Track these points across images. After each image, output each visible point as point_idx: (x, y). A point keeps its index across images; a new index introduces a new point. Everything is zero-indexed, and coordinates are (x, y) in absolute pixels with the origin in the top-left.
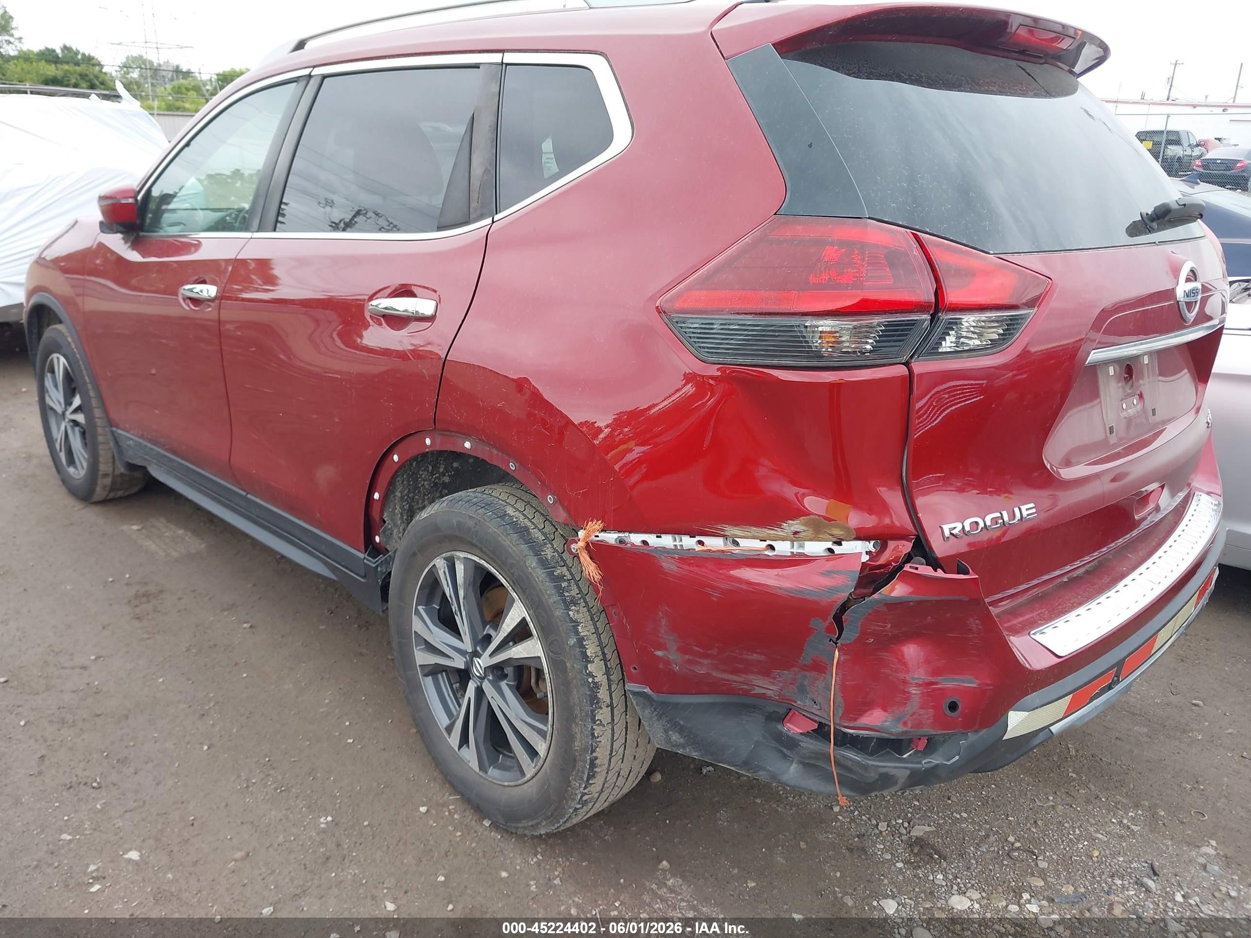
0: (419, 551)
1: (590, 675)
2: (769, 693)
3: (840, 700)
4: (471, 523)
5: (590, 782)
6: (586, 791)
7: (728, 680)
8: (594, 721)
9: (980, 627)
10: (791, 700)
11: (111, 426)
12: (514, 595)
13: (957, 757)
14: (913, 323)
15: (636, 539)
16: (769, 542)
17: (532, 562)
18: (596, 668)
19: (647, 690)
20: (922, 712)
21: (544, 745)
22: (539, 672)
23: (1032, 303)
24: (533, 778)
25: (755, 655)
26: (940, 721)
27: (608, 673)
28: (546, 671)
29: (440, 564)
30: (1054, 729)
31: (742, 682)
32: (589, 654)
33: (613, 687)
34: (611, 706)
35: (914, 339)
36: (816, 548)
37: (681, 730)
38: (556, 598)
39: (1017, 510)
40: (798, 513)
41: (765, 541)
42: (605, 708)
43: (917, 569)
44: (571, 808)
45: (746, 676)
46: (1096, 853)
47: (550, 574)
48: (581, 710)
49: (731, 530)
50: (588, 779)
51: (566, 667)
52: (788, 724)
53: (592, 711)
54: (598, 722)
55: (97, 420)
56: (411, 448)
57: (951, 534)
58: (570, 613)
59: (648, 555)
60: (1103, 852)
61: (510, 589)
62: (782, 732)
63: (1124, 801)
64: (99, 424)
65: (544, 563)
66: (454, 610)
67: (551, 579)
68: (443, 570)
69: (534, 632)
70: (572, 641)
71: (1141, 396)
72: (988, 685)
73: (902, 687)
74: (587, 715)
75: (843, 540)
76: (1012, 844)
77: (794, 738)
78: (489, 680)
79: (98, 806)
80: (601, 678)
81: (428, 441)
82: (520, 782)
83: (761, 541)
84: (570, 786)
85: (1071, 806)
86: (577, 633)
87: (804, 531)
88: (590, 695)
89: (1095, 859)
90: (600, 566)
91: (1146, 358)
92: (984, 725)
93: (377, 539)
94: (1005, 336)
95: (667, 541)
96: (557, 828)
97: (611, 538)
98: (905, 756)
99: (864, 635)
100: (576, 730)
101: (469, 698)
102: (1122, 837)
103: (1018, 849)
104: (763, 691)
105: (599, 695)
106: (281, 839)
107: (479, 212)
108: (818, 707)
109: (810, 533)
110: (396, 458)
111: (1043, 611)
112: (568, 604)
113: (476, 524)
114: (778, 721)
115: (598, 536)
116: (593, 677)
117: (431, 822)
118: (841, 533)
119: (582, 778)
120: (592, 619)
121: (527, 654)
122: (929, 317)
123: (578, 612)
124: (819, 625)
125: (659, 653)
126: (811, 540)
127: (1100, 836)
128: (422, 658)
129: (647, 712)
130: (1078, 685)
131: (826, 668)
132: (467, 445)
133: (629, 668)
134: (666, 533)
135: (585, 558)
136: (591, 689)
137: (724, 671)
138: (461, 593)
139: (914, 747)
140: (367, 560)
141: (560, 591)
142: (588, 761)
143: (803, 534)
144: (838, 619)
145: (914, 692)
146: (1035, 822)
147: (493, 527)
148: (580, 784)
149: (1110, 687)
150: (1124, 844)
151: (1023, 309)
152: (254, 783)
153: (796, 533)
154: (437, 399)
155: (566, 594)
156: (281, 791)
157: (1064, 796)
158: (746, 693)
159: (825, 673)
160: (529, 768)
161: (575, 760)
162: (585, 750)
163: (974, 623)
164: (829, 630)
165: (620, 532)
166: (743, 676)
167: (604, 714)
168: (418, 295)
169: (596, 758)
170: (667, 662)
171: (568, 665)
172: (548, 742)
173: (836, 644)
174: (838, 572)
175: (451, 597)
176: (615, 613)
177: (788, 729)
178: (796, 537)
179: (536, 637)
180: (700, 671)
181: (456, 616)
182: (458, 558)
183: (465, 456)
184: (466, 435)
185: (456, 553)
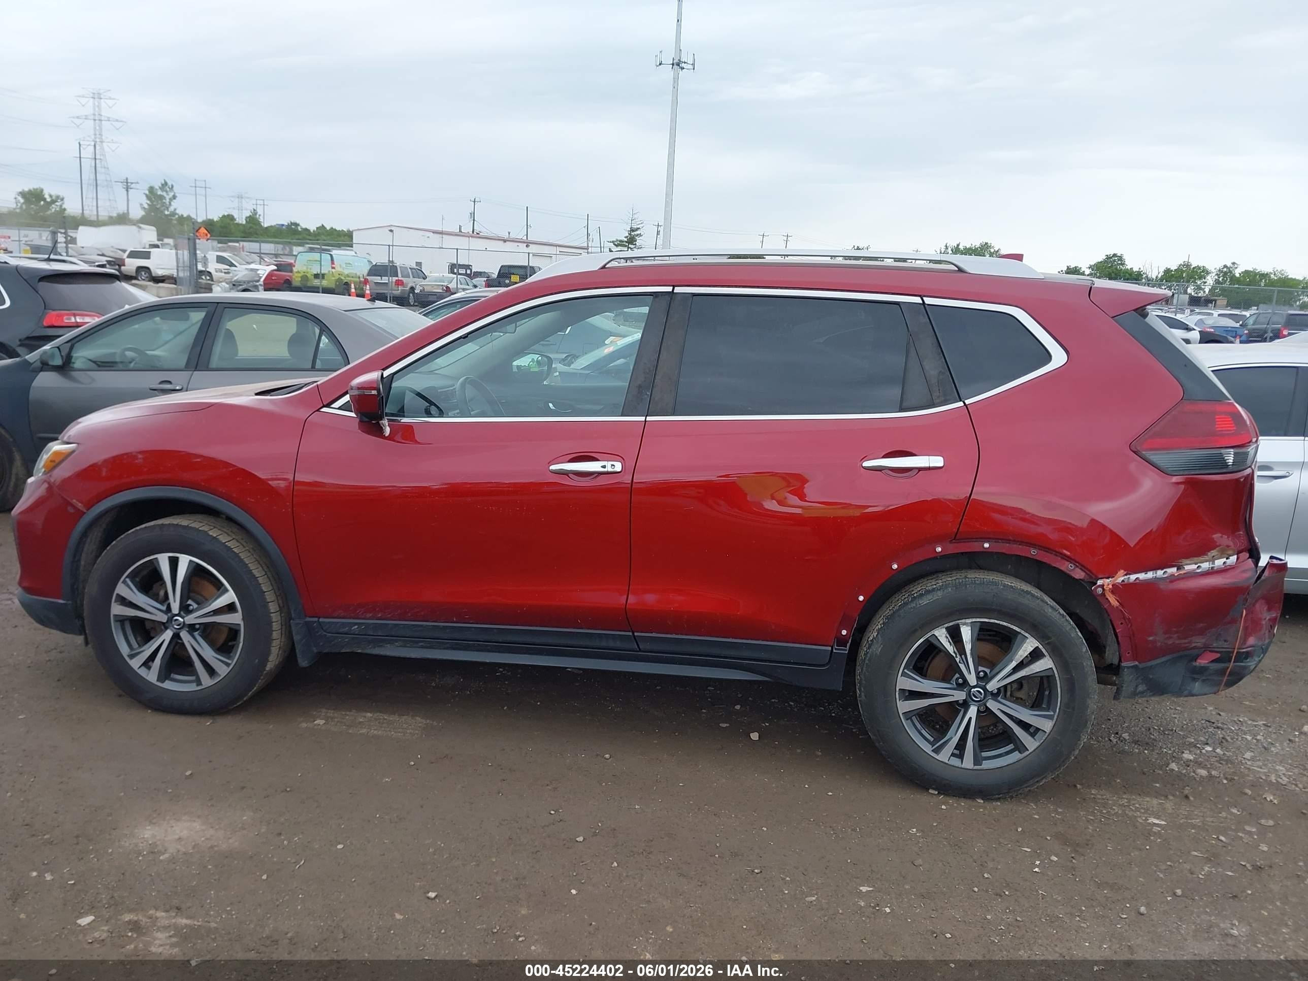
2: (1199, 645)
3: (1243, 635)
4: (989, 596)
7: (1182, 644)
10: (1209, 645)
12: (1026, 635)
15: (1133, 577)
19: (1137, 664)
20: (1266, 632)
21: (1050, 723)
22: (1050, 678)
24: (1035, 750)
25: (1202, 624)
28: (1056, 675)
29: (941, 633)
31: (1187, 643)
35: (1251, 456)
36: (1220, 563)
37: (1148, 682)
40: (1215, 546)
41: (1197, 564)
45: (1191, 638)
49: (1179, 562)
52: (1200, 661)
56: (920, 556)
58: (1078, 633)
59: (1146, 584)
61: (1021, 632)
62: (1196, 666)
64: (274, 619)
66: (958, 662)
68: (943, 636)
69: (1046, 654)
75: (1231, 556)
77: (1203, 667)
78: (990, 699)
81: (939, 549)
82: (1022, 757)
83: (1194, 564)
87: (1216, 555)
93: (846, 633)
101: (970, 718)
104: (1195, 644)
107: (942, 399)
109: (1218, 555)
110: (895, 566)
114: (1194, 661)
118: (1230, 552)
121: (1038, 670)
125: (1151, 638)
126: (1218, 559)
128: (906, 706)
129: (1130, 679)
131: (1237, 620)
132: (986, 545)
133: (1124, 654)
135: (1109, 595)
137: (1182, 639)
138: (968, 647)
140: (836, 649)
143: (1215, 557)
154: (962, 519)
158: (1186, 649)
159: (1237, 623)
160: (1031, 744)
164: (1244, 600)
166: (1189, 638)
170: (1154, 642)
172: (1054, 723)
173: (1245, 606)
175: (954, 652)
176: (1122, 624)
177: (1200, 663)
178: (1213, 560)
179: (1048, 657)
180: (1170, 642)
181: (960, 664)
182: (965, 624)
183: (986, 553)
184: (987, 540)
185: (963, 621)
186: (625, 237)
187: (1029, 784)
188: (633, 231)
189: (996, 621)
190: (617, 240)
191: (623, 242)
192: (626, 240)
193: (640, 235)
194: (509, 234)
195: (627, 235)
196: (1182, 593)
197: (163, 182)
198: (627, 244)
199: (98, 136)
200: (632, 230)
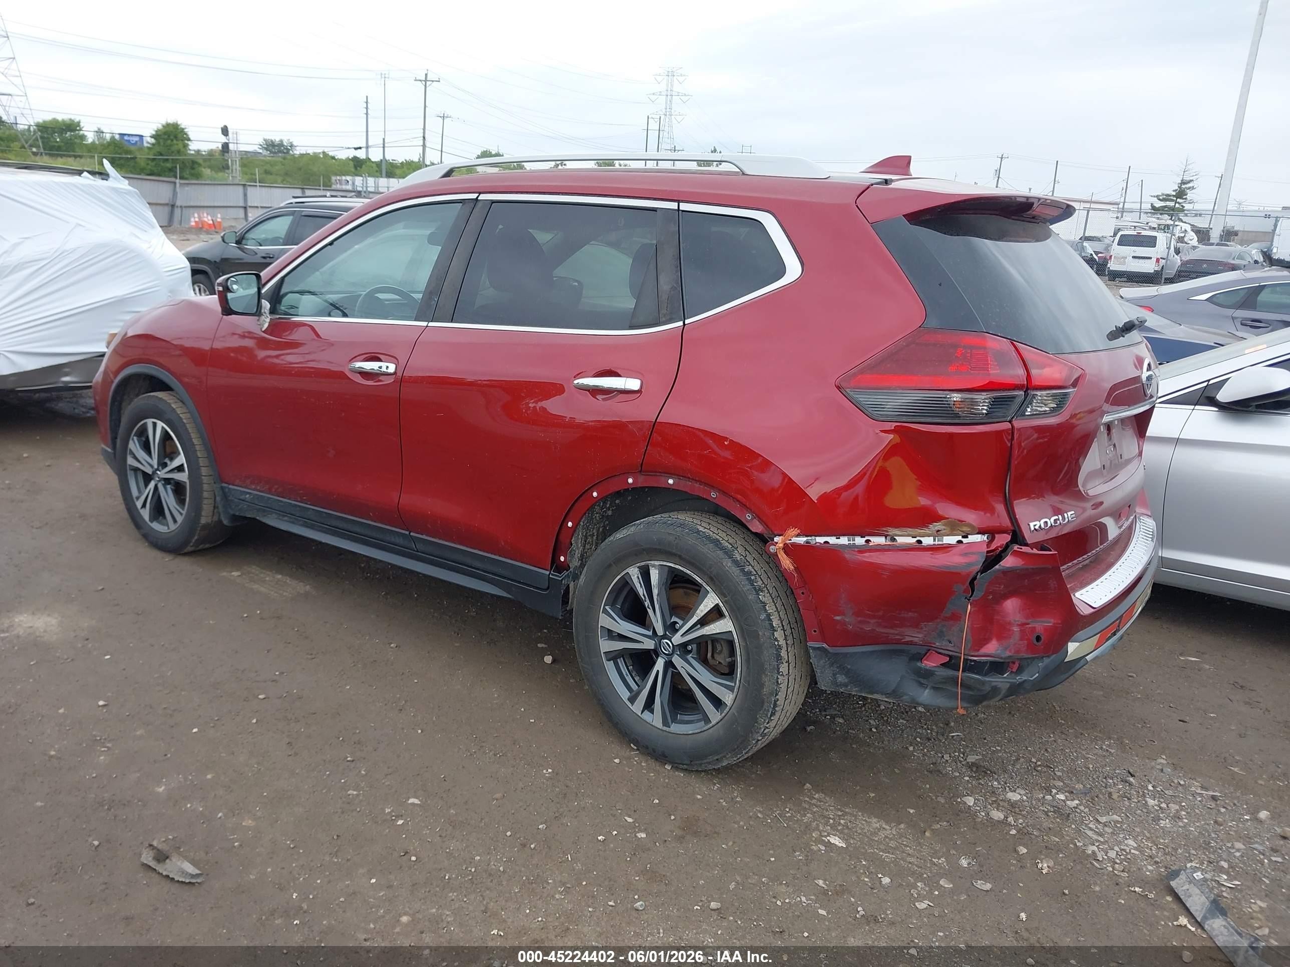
0: (614, 563)
1: (776, 640)
2: (916, 640)
3: (969, 637)
4: (671, 538)
5: (772, 718)
6: (767, 726)
7: (887, 633)
8: (778, 672)
9: (1056, 586)
10: (931, 643)
11: (222, 482)
12: (708, 588)
13: (1037, 675)
14: (1014, 397)
15: (821, 540)
16: (918, 538)
17: (728, 564)
18: (779, 634)
19: (825, 645)
20: (1021, 642)
21: (731, 696)
22: (731, 643)
23: (1075, 384)
24: (718, 723)
25: (910, 613)
26: (1031, 647)
27: (786, 639)
28: (736, 641)
29: (634, 573)
30: (1088, 658)
31: (897, 634)
32: (774, 625)
33: (789, 649)
34: (788, 662)
35: (1015, 406)
36: (951, 540)
37: (847, 673)
38: (749, 587)
39: (1065, 515)
40: (938, 518)
41: (915, 537)
42: (785, 664)
43: (1021, 549)
44: (754, 740)
45: (901, 629)
46: (1091, 766)
47: (743, 570)
48: (770, 665)
49: (892, 531)
50: (771, 716)
51: (759, 634)
52: (925, 662)
53: (778, 665)
54: (781, 673)
55: (203, 477)
56: (614, 486)
57: (1035, 529)
58: (760, 597)
59: (834, 550)
60: (1095, 766)
61: (704, 584)
62: (921, 668)
63: (1100, 735)
64: (205, 481)
65: (736, 563)
66: (647, 606)
67: (744, 574)
68: (636, 576)
69: (726, 614)
70: (763, 616)
71: (1114, 445)
72: (1059, 624)
73: (1008, 627)
74: (774, 668)
75: (969, 534)
76: (1036, 763)
77: (930, 670)
78: (677, 654)
79: (363, 772)
80: (782, 642)
81: (630, 481)
82: (705, 729)
83: (913, 537)
84: (757, 722)
85: (1067, 740)
86: (766, 610)
87: (944, 529)
88: (776, 654)
89: (1091, 769)
90: (795, 561)
91: (1116, 421)
92: (1055, 652)
93: (562, 559)
94: (1060, 406)
95: (844, 540)
96: (738, 759)
97: (802, 540)
98: (1005, 676)
99: (987, 593)
100: (765, 679)
101: (658, 671)
102: (1105, 756)
103: (1040, 765)
104: (911, 639)
105: (782, 655)
106: (521, 785)
107: (668, 317)
108: (952, 645)
109: (948, 531)
110: (595, 494)
111: (1076, 583)
112: (758, 591)
113: (676, 538)
114: (918, 660)
115: (791, 540)
116: (778, 641)
117: (627, 769)
118: (969, 529)
119: (767, 715)
120: (773, 602)
121: (719, 630)
122: (1023, 393)
123: (764, 596)
124: (959, 588)
125: (838, 618)
126: (948, 535)
127: (1091, 756)
128: (606, 646)
129: (822, 662)
130: (1103, 628)
131: (960, 617)
132: (671, 481)
133: (811, 631)
134: (844, 535)
135: (782, 556)
136: (777, 650)
137: (885, 627)
138: (655, 592)
139: (1010, 669)
140: (552, 575)
141: (751, 582)
142: (773, 702)
143: (944, 531)
144: (972, 583)
145: (1015, 630)
146: (1046, 750)
147: (691, 540)
148: (765, 720)
149: (1114, 634)
150: (1107, 760)
151: (1069, 388)
152: (475, 752)
153: (938, 531)
154: (646, 450)
155: (755, 584)
156: (500, 756)
157: (1060, 734)
158: (898, 642)
159: (960, 621)
160: (714, 715)
161: (763, 703)
162: (771, 694)
163: (1053, 584)
164: (965, 591)
165: (807, 536)
166: (898, 629)
167: (784, 668)
168: (622, 375)
169: (778, 700)
170: (843, 623)
171: (760, 633)
172: (735, 693)
173: (969, 600)
174: (973, 553)
175: (644, 595)
176: (803, 593)
177: (926, 665)
178: (938, 534)
179: (728, 617)
180: (868, 628)
181: (648, 609)
182: (654, 566)
183: (668, 489)
184: (671, 475)
185: (652, 562)
186: (1174, 191)
187: (708, 760)
188: (1185, 183)
189: (680, 568)
190: (1163, 194)
191: (1170, 196)
192: (1174, 193)
193: (1193, 188)
194: (1030, 190)
195: (1177, 188)
196: (875, 570)
197: (713, 149)
198: (1175, 199)
199: (668, 110)
200: (1183, 182)
